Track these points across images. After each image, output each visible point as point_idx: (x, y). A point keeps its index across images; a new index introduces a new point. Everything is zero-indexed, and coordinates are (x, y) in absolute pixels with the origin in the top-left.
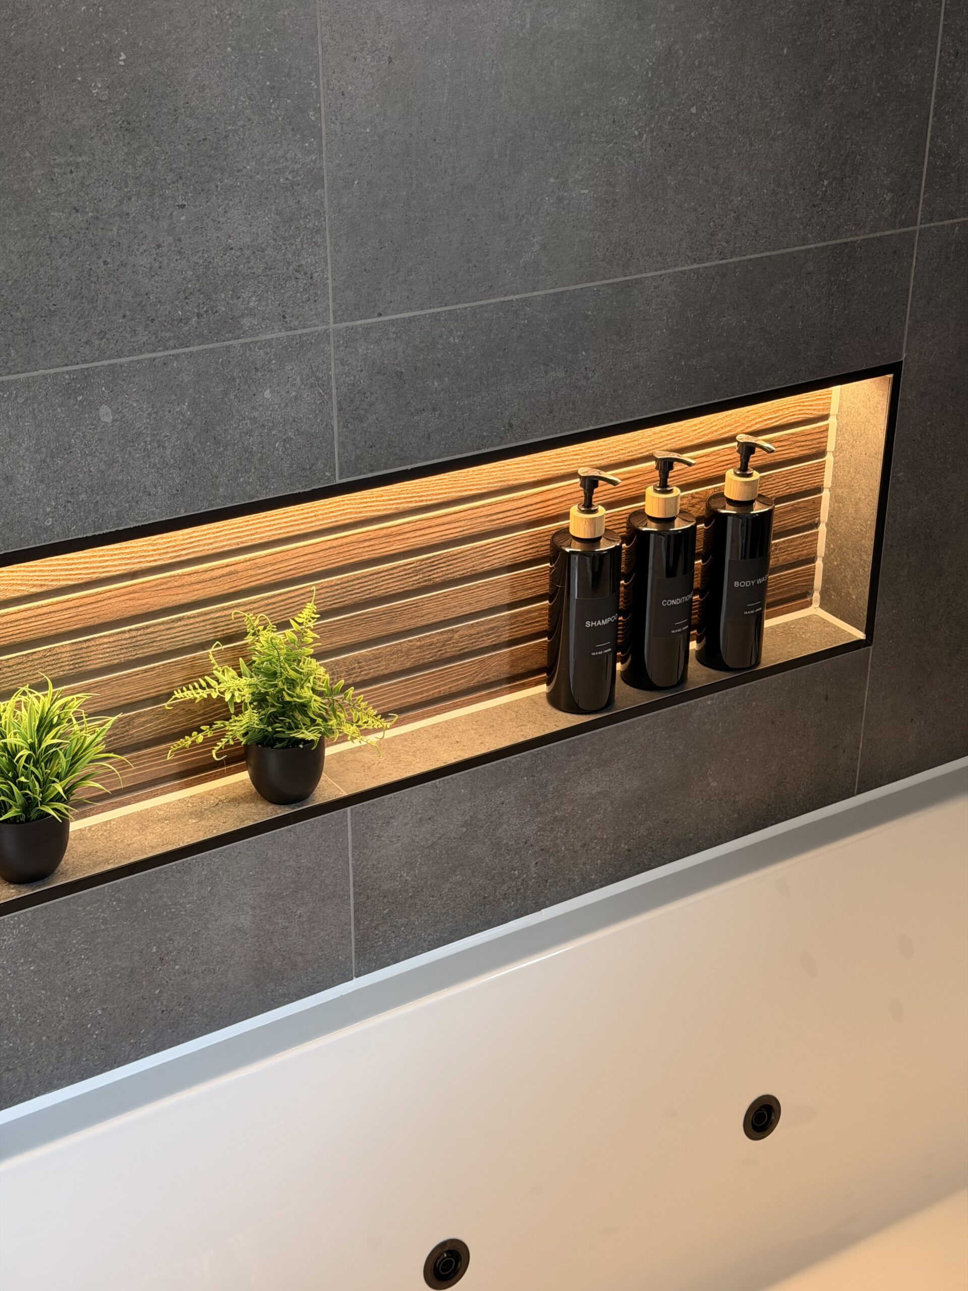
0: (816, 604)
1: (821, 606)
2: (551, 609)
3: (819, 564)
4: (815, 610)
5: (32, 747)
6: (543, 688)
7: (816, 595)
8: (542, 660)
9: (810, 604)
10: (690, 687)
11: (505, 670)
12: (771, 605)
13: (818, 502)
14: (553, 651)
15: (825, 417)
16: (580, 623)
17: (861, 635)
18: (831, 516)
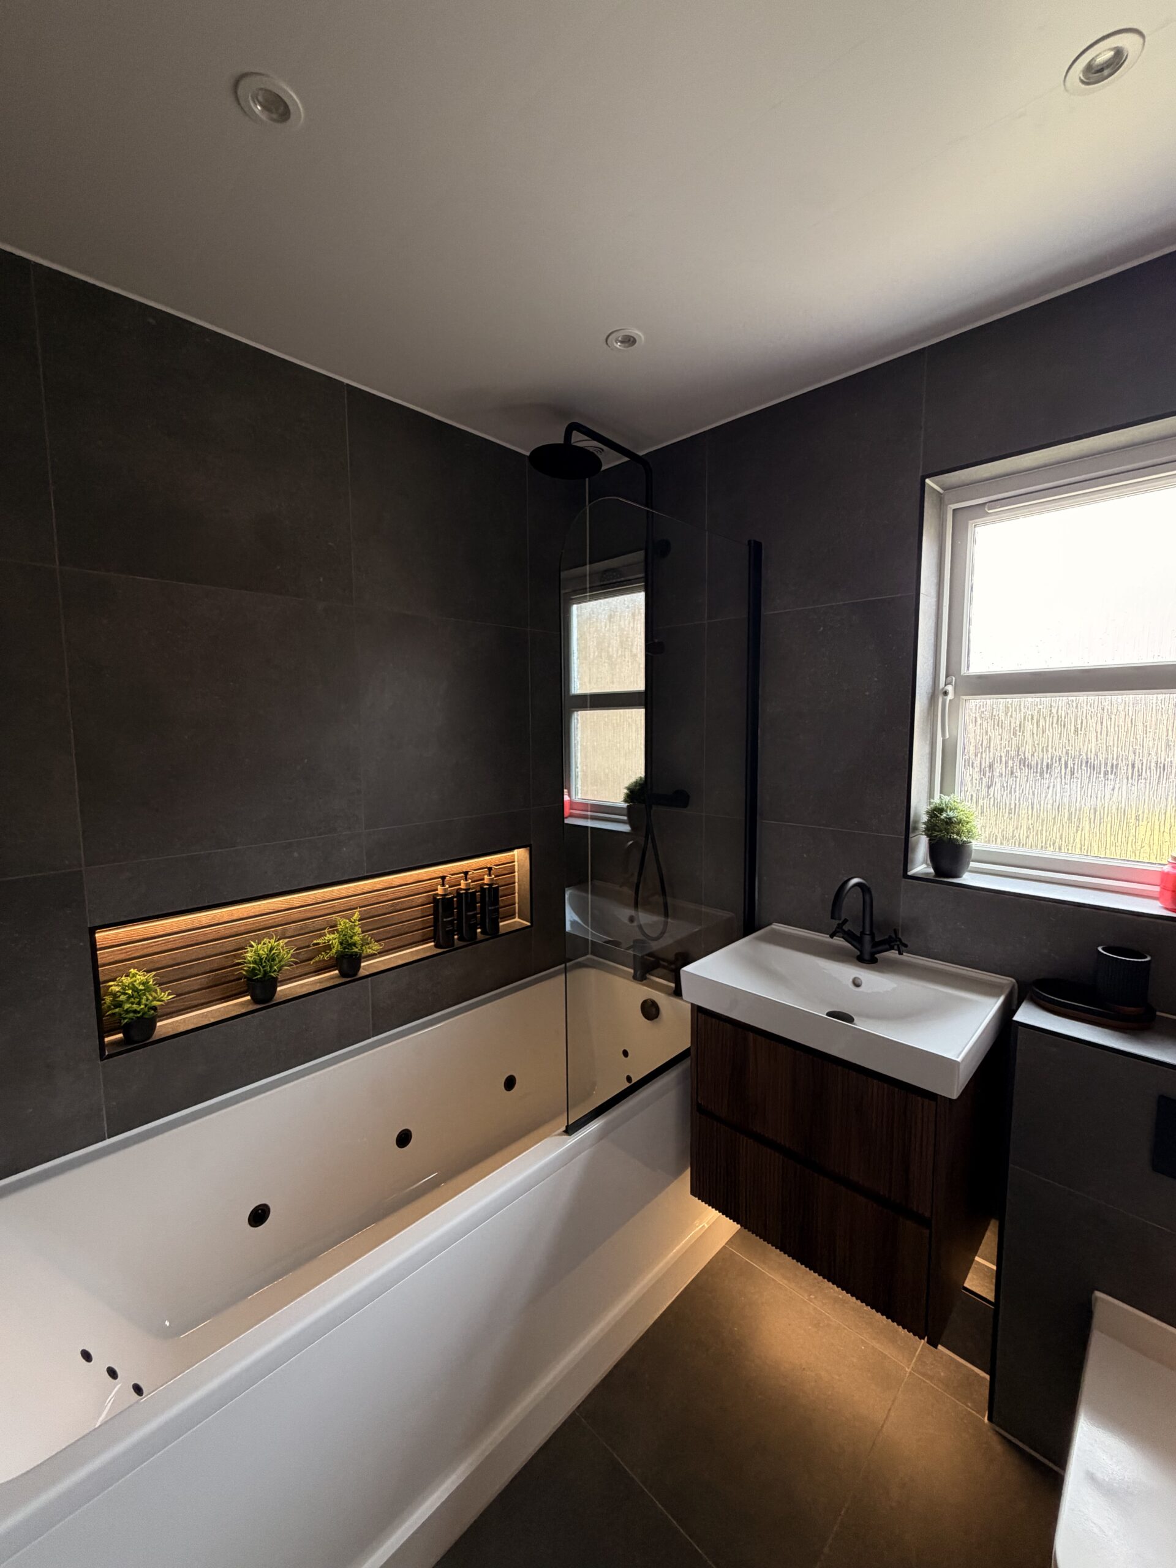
0: (517, 918)
1: (519, 918)
2: (434, 918)
3: (517, 905)
4: (517, 919)
5: (267, 955)
6: (433, 944)
7: (517, 915)
8: (432, 935)
9: (515, 918)
10: (477, 940)
11: (420, 938)
12: (501, 918)
13: (514, 887)
14: (435, 931)
15: (514, 862)
16: (443, 920)
17: (529, 924)
18: (518, 890)
